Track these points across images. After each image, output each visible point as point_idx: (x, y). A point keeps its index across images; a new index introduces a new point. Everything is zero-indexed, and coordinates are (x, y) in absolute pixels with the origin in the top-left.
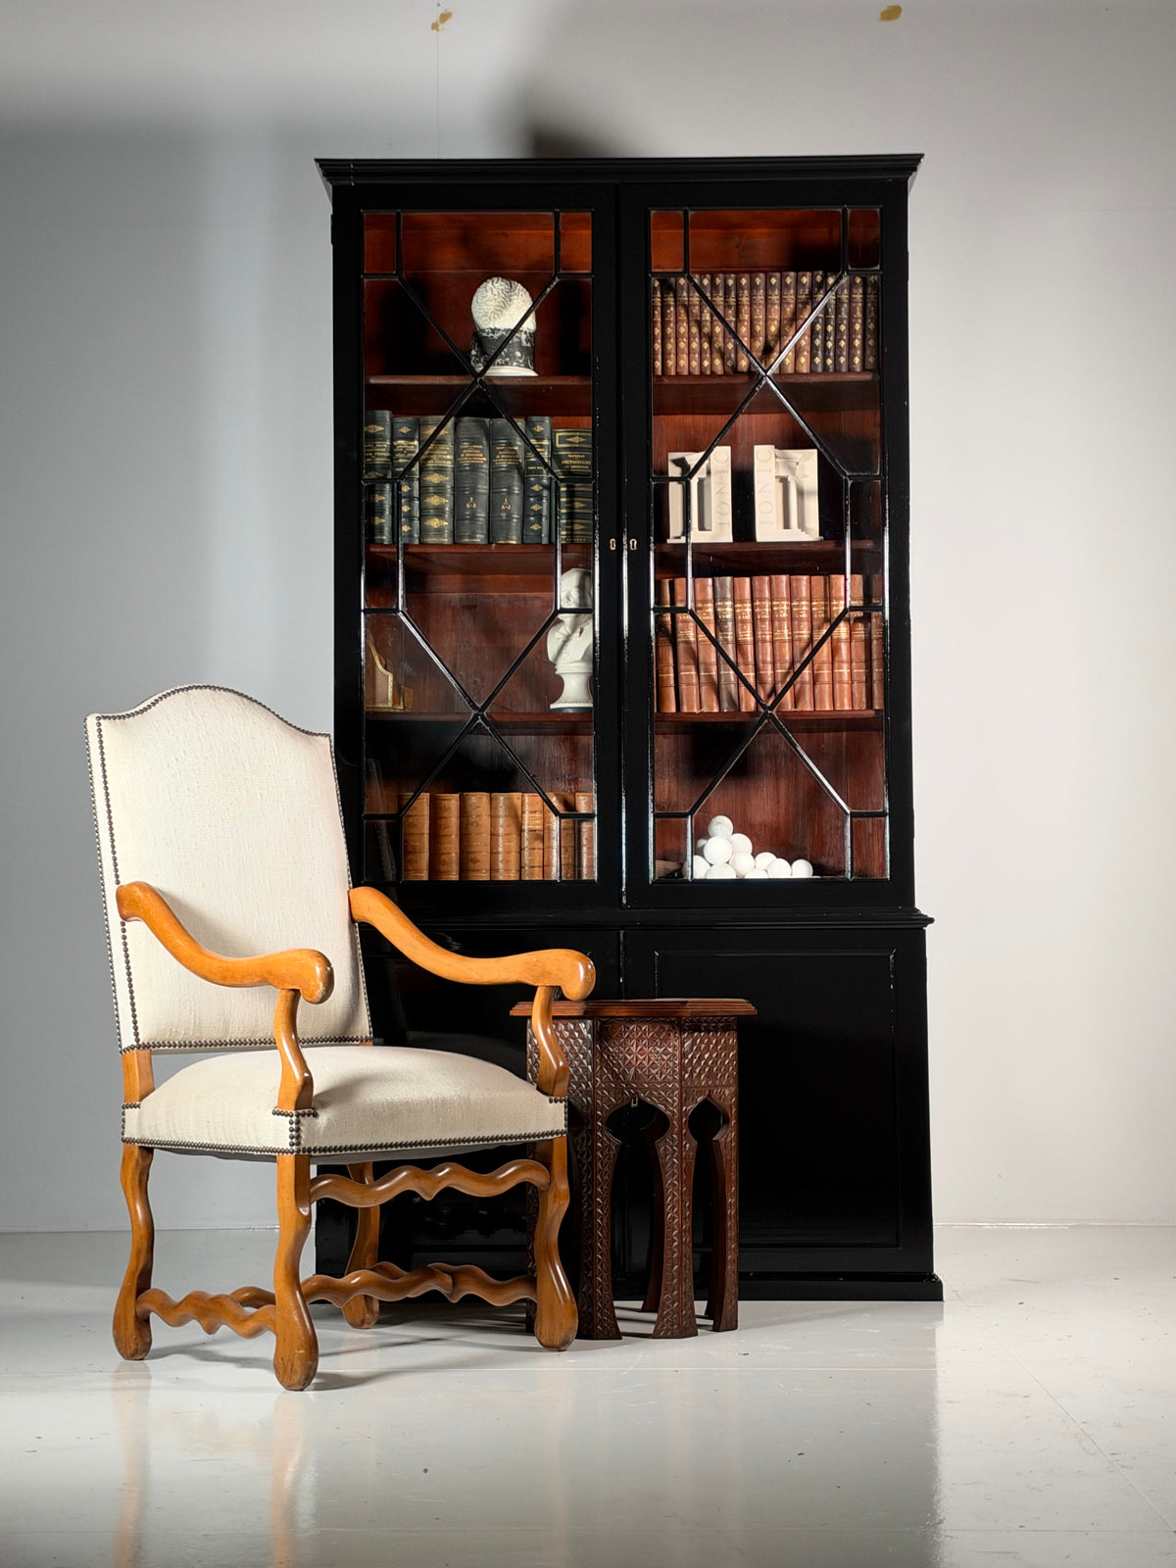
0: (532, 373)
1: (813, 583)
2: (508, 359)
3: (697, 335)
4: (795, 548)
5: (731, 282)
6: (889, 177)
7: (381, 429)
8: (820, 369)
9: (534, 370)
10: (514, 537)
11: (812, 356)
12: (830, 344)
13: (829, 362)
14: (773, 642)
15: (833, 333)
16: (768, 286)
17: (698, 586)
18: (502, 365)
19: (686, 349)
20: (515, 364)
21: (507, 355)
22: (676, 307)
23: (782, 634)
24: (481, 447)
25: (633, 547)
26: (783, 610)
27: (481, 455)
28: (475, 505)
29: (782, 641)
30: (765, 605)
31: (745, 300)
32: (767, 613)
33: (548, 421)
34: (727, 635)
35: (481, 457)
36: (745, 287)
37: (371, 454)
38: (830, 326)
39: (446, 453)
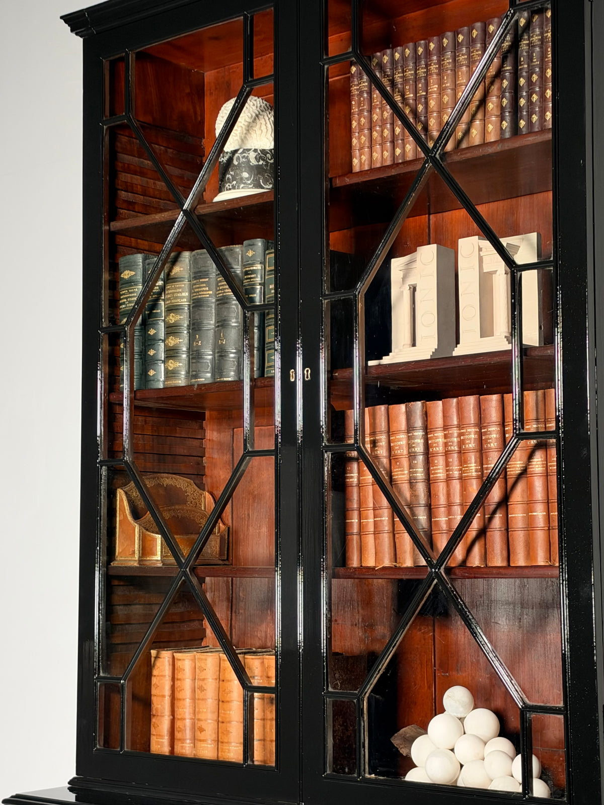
1: (505, 402)
2: (234, 182)
5: (421, 50)
8: (507, 135)
10: (232, 373)
11: (501, 119)
12: (522, 102)
13: (522, 123)
14: (461, 478)
15: (526, 89)
16: (455, 46)
18: (230, 189)
19: (379, 139)
22: (370, 92)
23: (470, 470)
24: (207, 280)
25: (307, 377)
26: (470, 439)
27: (207, 289)
28: (200, 342)
29: (470, 478)
30: (452, 434)
31: (434, 68)
32: (455, 444)
33: (260, 244)
34: (416, 472)
35: (206, 291)
36: (434, 52)
37: (125, 300)
38: (522, 80)
39: (180, 290)
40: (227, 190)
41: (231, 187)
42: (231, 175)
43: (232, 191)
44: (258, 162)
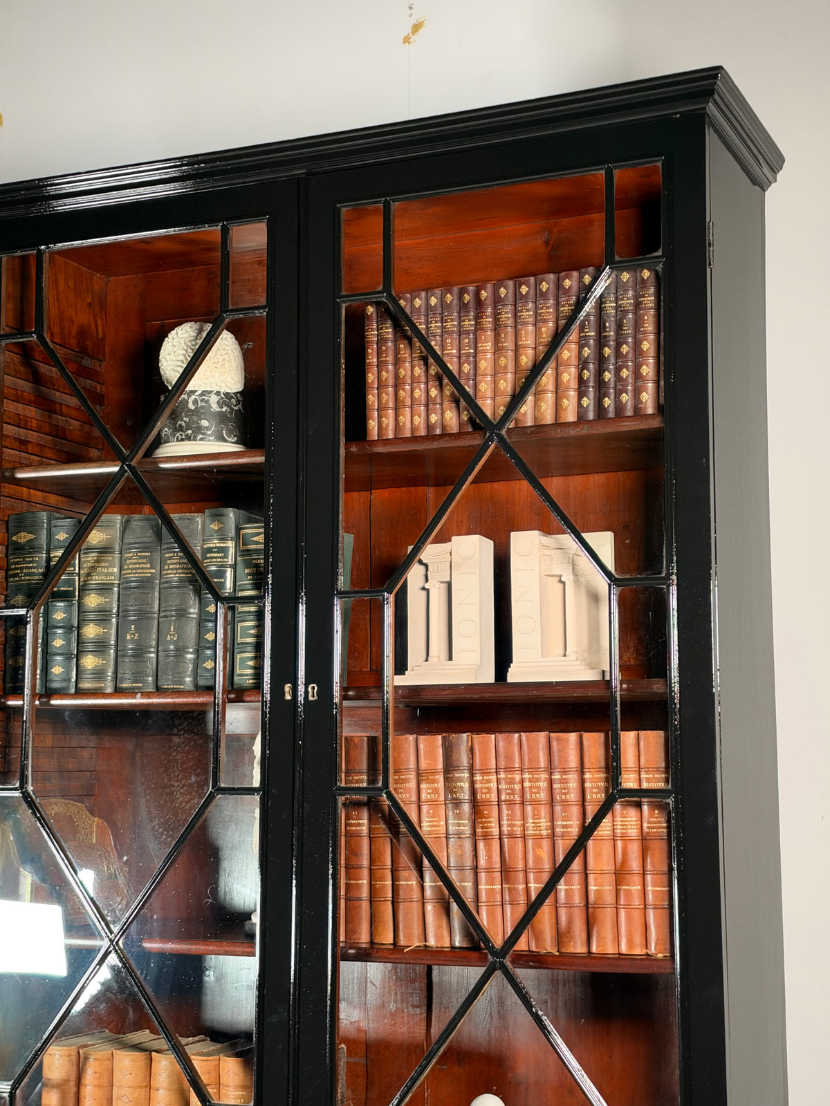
1: (585, 743)
2: (190, 432)
3: (423, 379)
4: (548, 693)
5: (467, 298)
6: (677, 111)
7: (34, 536)
8: (591, 416)
10: (187, 680)
11: (581, 394)
12: (608, 376)
13: (607, 402)
14: (525, 838)
15: (612, 360)
16: (518, 298)
18: (182, 440)
19: (408, 400)
20: (201, 437)
21: (189, 427)
22: (395, 342)
23: (537, 827)
24: (148, 555)
25: (313, 696)
26: (537, 787)
27: (148, 566)
28: (137, 635)
29: (537, 837)
30: (511, 778)
31: (488, 322)
32: (515, 791)
33: (231, 515)
35: (146, 568)
36: (487, 302)
37: (19, 571)
38: (606, 349)
39: (106, 564)
40: (178, 440)
41: (184, 437)
42: (185, 422)
43: (186, 442)
44: (222, 408)
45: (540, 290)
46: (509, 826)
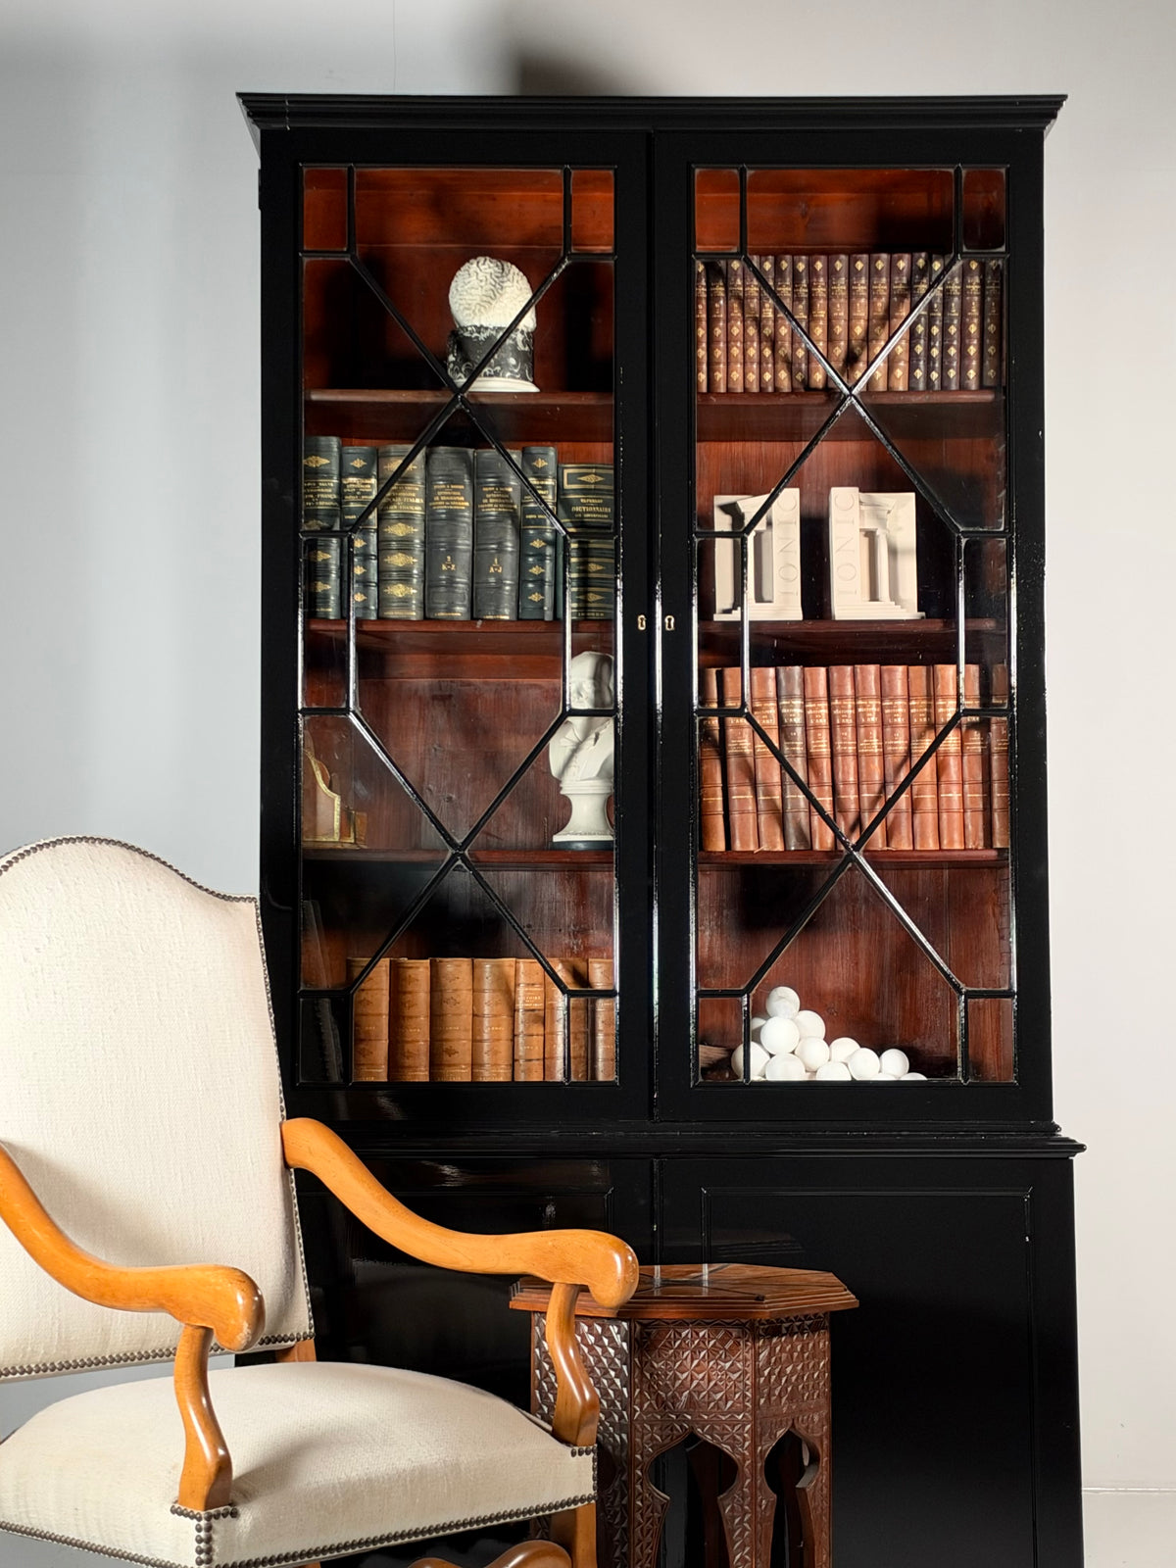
0: (534, 389)
1: (911, 675)
2: (498, 368)
3: (756, 338)
4: (886, 628)
5: (801, 267)
6: (1019, 126)
7: (327, 461)
8: (921, 386)
9: (534, 382)
10: (507, 611)
11: (912, 368)
12: (935, 352)
13: (935, 375)
14: (857, 755)
15: (939, 337)
16: (851, 273)
17: (755, 678)
18: (490, 376)
19: (741, 357)
20: (508, 374)
21: (498, 364)
22: (727, 300)
23: (870, 746)
24: (462, 487)
25: (670, 626)
26: (872, 712)
27: (462, 498)
28: (453, 566)
29: (870, 755)
30: (846, 705)
31: (820, 291)
32: (850, 716)
33: (553, 453)
34: (795, 746)
35: (461, 501)
36: (821, 273)
37: (312, 496)
38: (935, 327)
39: (414, 495)
40: (485, 375)
41: (492, 373)
43: (495, 378)
45: (876, 268)
46: (842, 745)
